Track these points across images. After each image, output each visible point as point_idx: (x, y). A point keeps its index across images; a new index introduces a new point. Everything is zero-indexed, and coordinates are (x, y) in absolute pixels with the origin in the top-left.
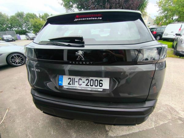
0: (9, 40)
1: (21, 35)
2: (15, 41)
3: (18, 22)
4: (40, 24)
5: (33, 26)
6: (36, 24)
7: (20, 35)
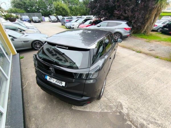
0: (37, 21)
1: (46, 17)
2: (40, 22)
3: (44, 4)
4: (61, 7)
5: (55, 8)
6: (58, 7)
7: (44, 17)
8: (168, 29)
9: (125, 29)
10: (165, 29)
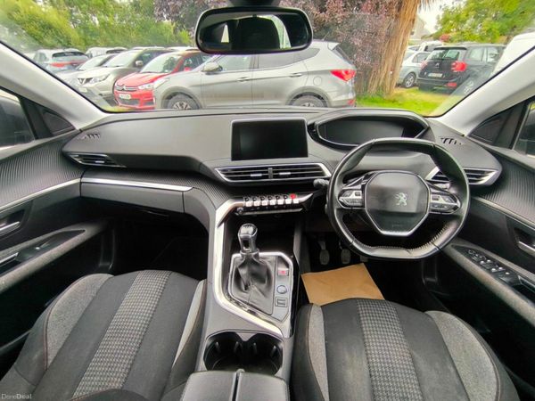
8: (440, 75)
9: (337, 73)
10: (430, 75)
